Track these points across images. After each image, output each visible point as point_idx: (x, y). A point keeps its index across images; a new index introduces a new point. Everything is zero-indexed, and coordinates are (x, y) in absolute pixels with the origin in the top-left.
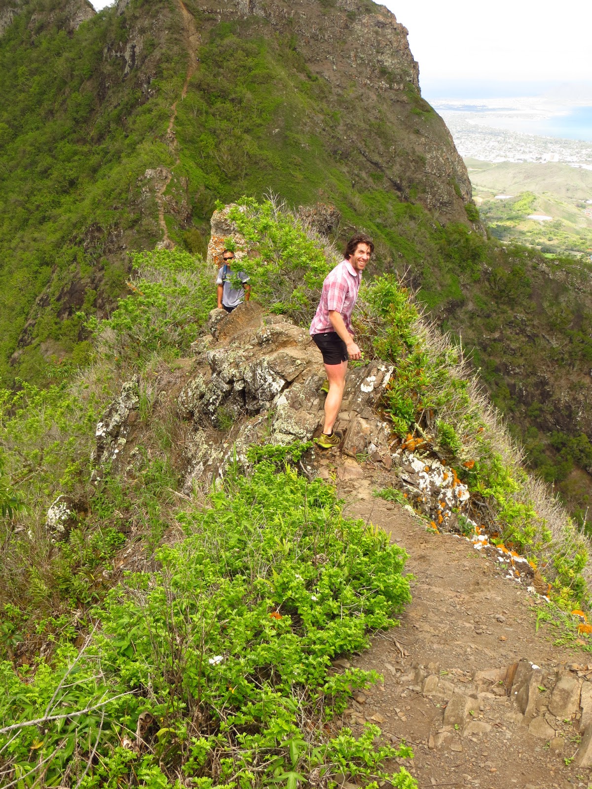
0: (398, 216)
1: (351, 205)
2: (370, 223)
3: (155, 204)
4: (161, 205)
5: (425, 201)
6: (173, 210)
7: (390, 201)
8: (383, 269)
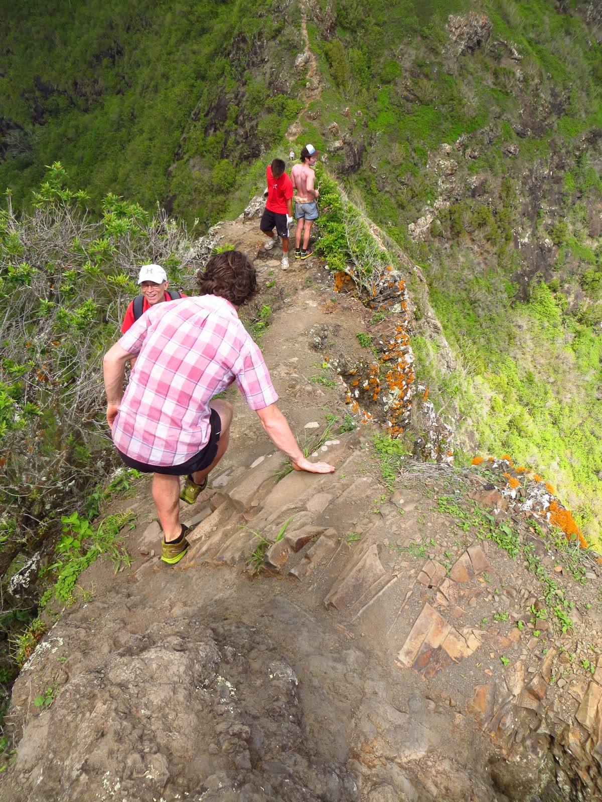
0: (552, 31)
1: (505, 17)
2: (522, 38)
3: (298, 11)
4: (303, 11)
5: (585, 13)
6: (317, 17)
7: (547, 12)
8: (529, 92)
